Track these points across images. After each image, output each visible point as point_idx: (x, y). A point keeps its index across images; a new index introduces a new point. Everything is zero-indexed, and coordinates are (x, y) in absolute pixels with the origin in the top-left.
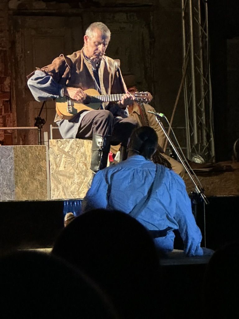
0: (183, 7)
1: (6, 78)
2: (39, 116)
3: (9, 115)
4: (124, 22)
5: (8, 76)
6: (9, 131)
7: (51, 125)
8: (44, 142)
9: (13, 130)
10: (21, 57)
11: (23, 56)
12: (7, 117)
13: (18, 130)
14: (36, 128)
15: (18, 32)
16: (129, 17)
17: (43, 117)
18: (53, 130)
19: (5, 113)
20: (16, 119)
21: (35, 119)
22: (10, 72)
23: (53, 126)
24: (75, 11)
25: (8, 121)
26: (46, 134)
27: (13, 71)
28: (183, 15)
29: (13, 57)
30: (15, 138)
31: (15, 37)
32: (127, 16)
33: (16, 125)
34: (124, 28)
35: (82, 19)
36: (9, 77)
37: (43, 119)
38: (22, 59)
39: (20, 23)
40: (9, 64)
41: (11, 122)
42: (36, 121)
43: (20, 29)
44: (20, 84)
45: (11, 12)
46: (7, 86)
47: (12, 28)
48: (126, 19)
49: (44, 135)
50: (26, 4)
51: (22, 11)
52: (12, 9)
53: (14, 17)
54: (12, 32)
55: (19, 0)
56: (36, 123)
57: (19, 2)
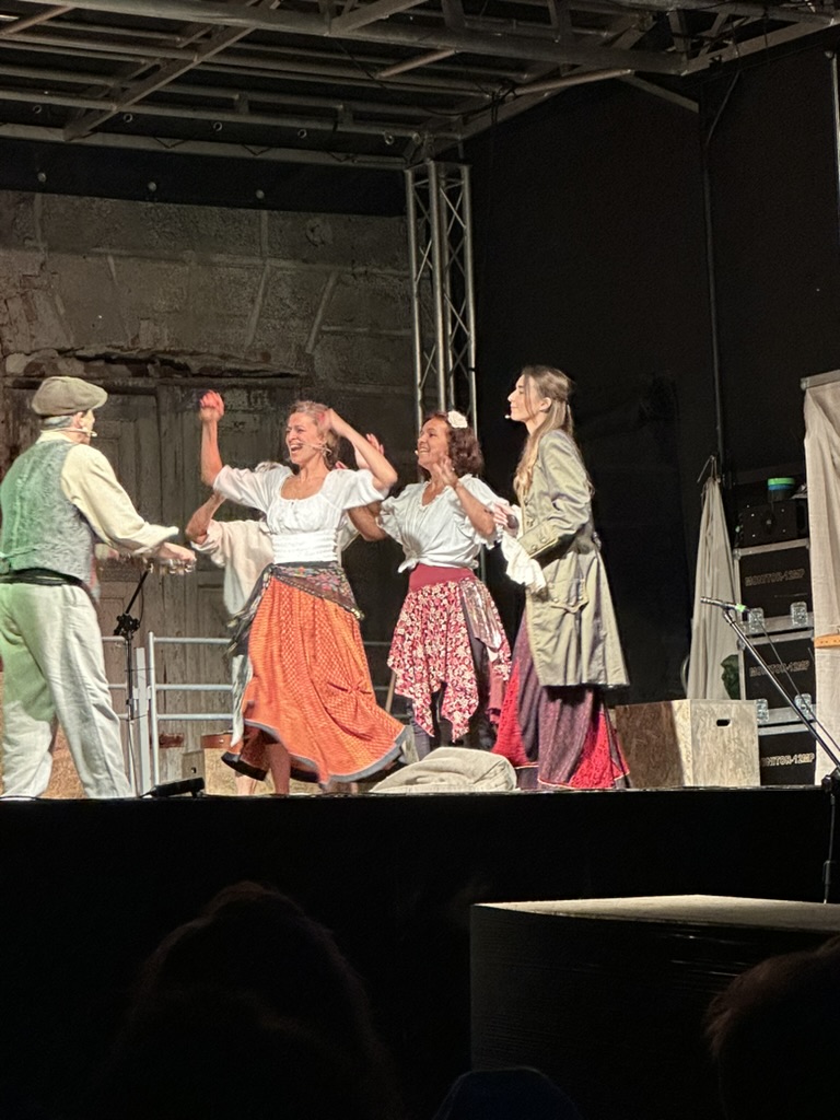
0: (419, 380)
2: (127, 612)
4: (244, 411)
7: (151, 634)
8: (136, 670)
14: (121, 638)
15: (25, 424)
16: (252, 400)
17: (134, 614)
18: (156, 644)
21: (118, 618)
23: (155, 635)
24: (140, 382)
26: (140, 653)
28: (419, 397)
32: (249, 398)
34: (242, 423)
35: (157, 399)
37: (136, 620)
42: (117, 623)
43: (29, 420)
45: (9, 382)
47: (11, 416)
48: (246, 404)
49: (135, 655)
50: (42, 365)
51: (32, 379)
52: (12, 375)
53: (17, 391)
54: (11, 426)
55: (28, 355)
56: (119, 628)
57: (30, 359)
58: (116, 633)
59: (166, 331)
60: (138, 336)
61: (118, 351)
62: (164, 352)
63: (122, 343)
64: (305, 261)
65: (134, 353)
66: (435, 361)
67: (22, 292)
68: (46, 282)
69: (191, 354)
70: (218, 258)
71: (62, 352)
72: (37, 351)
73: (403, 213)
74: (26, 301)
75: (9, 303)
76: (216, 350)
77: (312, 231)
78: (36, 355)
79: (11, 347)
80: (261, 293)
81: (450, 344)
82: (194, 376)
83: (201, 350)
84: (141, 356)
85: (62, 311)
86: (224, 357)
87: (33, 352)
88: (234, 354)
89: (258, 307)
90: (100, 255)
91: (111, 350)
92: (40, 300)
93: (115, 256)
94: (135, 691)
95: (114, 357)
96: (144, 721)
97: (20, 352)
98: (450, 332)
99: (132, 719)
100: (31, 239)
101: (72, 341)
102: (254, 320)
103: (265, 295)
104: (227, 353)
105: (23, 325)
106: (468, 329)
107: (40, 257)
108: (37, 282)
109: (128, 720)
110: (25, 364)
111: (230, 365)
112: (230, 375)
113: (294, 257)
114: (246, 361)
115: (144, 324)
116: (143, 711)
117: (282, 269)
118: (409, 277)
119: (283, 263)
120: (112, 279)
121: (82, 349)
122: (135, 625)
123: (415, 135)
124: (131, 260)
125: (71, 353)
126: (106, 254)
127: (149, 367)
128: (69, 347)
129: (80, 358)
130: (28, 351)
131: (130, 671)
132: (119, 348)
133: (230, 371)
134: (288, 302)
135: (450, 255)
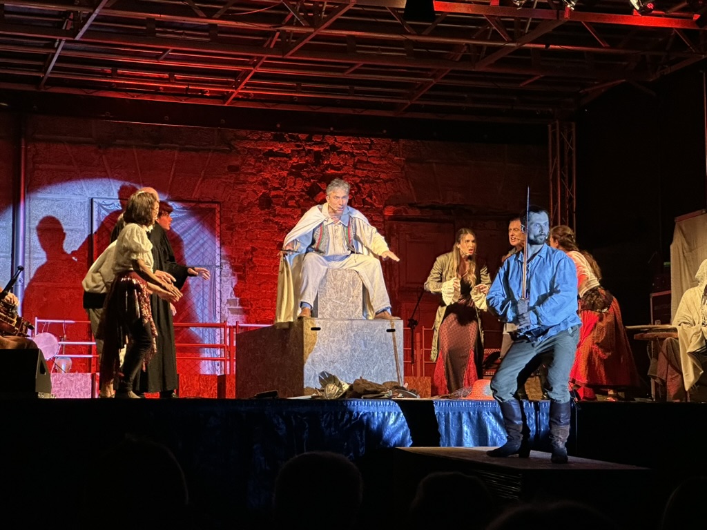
2: (412, 317)
4: (494, 230)
7: (423, 327)
8: (416, 342)
24: (447, 217)
26: (418, 334)
32: (497, 224)
34: (494, 235)
35: (454, 225)
37: (416, 321)
39: (395, 228)
44: (393, 286)
45: (386, 218)
48: (496, 227)
49: (416, 336)
50: (401, 210)
51: (398, 217)
52: (388, 215)
53: (389, 222)
55: (395, 206)
56: (409, 324)
57: (396, 208)
58: (409, 326)
59: (459, 195)
60: (445, 197)
62: (458, 205)
63: (438, 201)
65: (444, 205)
68: (404, 175)
69: (471, 205)
70: (483, 163)
71: (410, 205)
72: (399, 204)
73: (547, 144)
79: (387, 203)
82: (475, 214)
83: (476, 204)
84: (448, 206)
85: (411, 187)
87: (397, 205)
88: (491, 206)
90: (429, 163)
91: (433, 204)
92: (401, 182)
93: (436, 163)
94: (415, 351)
95: (436, 207)
96: (419, 364)
97: (391, 205)
99: (413, 363)
101: (415, 200)
104: (488, 205)
107: (402, 164)
108: (399, 175)
110: (393, 210)
111: (490, 210)
113: (519, 162)
114: (496, 209)
116: (419, 360)
117: (513, 168)
119: (514, 166)
120: (434, 173)
121: (420, 203)
123: (551, 110)
124: (444, 165)
125: (414, 206)
126: (432, 163)
127: (452, 211)
128: (413, 202)
130: (395, 204)
131: (412, 342)
132: (437, 203)
133: (491, 212)
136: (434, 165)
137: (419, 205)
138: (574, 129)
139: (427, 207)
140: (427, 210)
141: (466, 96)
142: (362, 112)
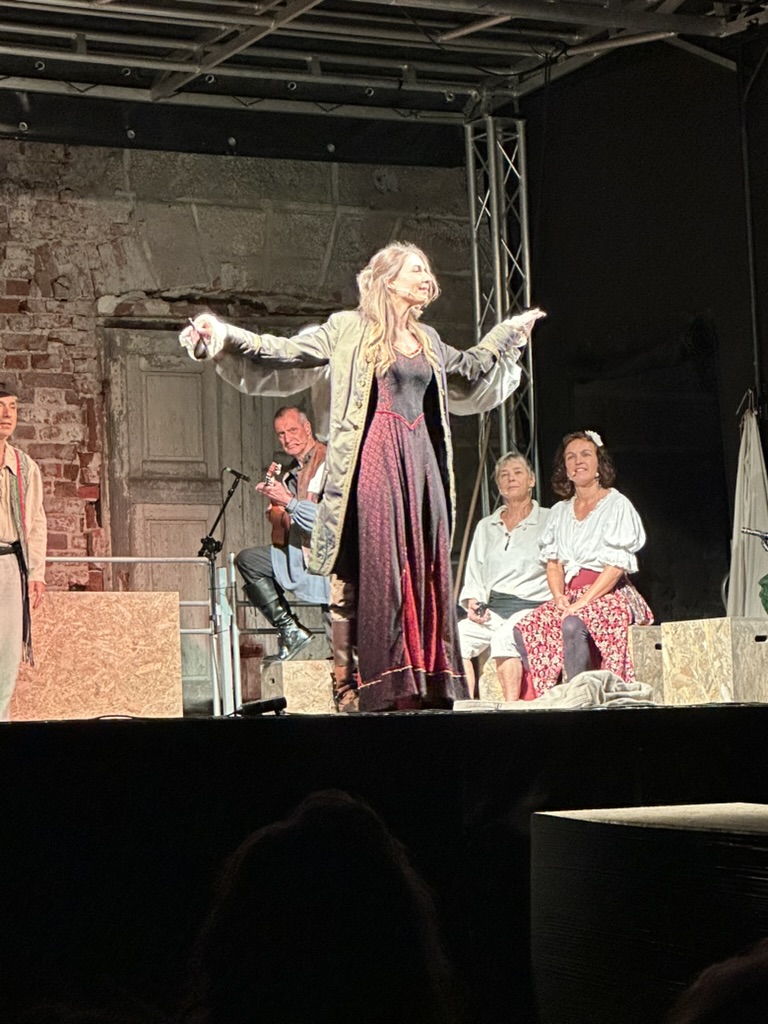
1: (92, 455)
2: (211, 535)
3: (98, 534)
5: (96, 452)
6: (98, 565)
8: (219, 588)
9: (106, 563)
10: (121, 413)
11: (125, 412)
12: (94, 534)
13: (114, 563)
14: (206, 559)
15: (115, 360)
19: (88, 527)
20: (110, 540)
21: (202, 540)
22: (100, 443)
25: (96, 543)
26: (222, 572)
27: (106, 441)
28: (478, 334)
29: (104, 412)
30: (109, 579)
31: (110, 373)
33: (110, 552)
36: (99, 454)
38: (122, 416)
39: (119, 344)
40: (98, 427)
41: (102, 547)
43: (119, 356)
45: (101, 321)
46: (95, 473)
47: (102, 353)
49: (218, 573)
50: (131, 305)
51: (123, 319)
52: (103, 315)
53: (107, 330)
54: (103, 362)
55: (118, 296)
56: (203, 549)
57: (119, 300)
58: (201, 554)
59: (245, 274)
60: (219, 278)
61: (201, 292)
62: (243, 292)
63: (204, 285)
64: (372, 208)
65: (216, 293)
66: (494, 302)
67: (112, 238)
68: (134, 230)
69: (268, 295)
70: (292, 206)
71: (149, 294)
72: (127, 293)
73: (463, 164)
74: (115, 247)
75: (100, 248)
76: (291, 290)
77: (379, 180)
78: (125, 296)
79: (103, 289)
80: (332, 238)
81: (507, 285)
82: (272, 314)
83: (277, 290)
84: (223, 297)
85: (149, 256)
86: (297, 297)
87: (122, 293)
88: (308, 294)
89: (329, 252)
90: (183, 203)
91: (194, 291)
92: (129, 246)
93: (197, 204)
94: (218, 607)
95: (197, 298)
96: (226, 636)
97: (112, 294)
98: (507, 275)
99: (216, 633)
100: (121, 190)
101: (158, 283)
102: (326, 262)
103: (336, 239)
104: (301, 292)
105: (114, 269)
106: (524, 272)
107: (129, 207)
108: (126, 230)
109: (211, 635)
110: (115, 305)
111: (304, 305)
112: (303, 313)
113: (362, 204)
114: (319, 301)
115: (225, 267)
116: (225, 626)
117: (351, 215)
118: (469, 222)
119: (353, 211)
120: (195, 226)
121: (168, 290)
122: (218, 547)
123: (474, 93)
124: (213, 208)
125: (156, 295)
126: (190, 204)
127: (230, 306)
128: (155, 288)
129: (166, 299)
130: (118, 293)
131: (213, 589)
132: (203, 289)
133: (304, 309)
134: (357, 245)
135: (507, 203)
136: (194, 208)
137: (165, 294)
138: (520, 136)
139: (181, 299)
140: (184, 304)
141: (309, 59)
142: (87, 89)
